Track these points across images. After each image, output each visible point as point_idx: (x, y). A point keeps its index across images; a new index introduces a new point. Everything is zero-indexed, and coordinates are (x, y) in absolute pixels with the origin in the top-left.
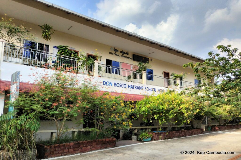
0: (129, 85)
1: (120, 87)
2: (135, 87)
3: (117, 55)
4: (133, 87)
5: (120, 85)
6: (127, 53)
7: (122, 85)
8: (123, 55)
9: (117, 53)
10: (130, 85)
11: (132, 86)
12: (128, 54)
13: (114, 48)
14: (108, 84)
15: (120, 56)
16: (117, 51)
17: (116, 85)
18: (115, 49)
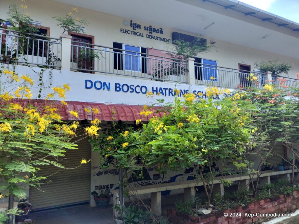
0: (153, 88)
1: (131, 92)
2: (170, 92)
3: (138, 34)
4: (164, 91)
5: (131, 89)
6: (160, 30)
7: (136, 88)
8: (151, 34)
9: (137, 30)
10: (157, 88)
11: (161, 89)
12: (162, 32)
13: (131, 21)
14: (98, 85)
15: (145, 35)
16: (139, 26)
17: (121, 87)
18: (133, 23)
